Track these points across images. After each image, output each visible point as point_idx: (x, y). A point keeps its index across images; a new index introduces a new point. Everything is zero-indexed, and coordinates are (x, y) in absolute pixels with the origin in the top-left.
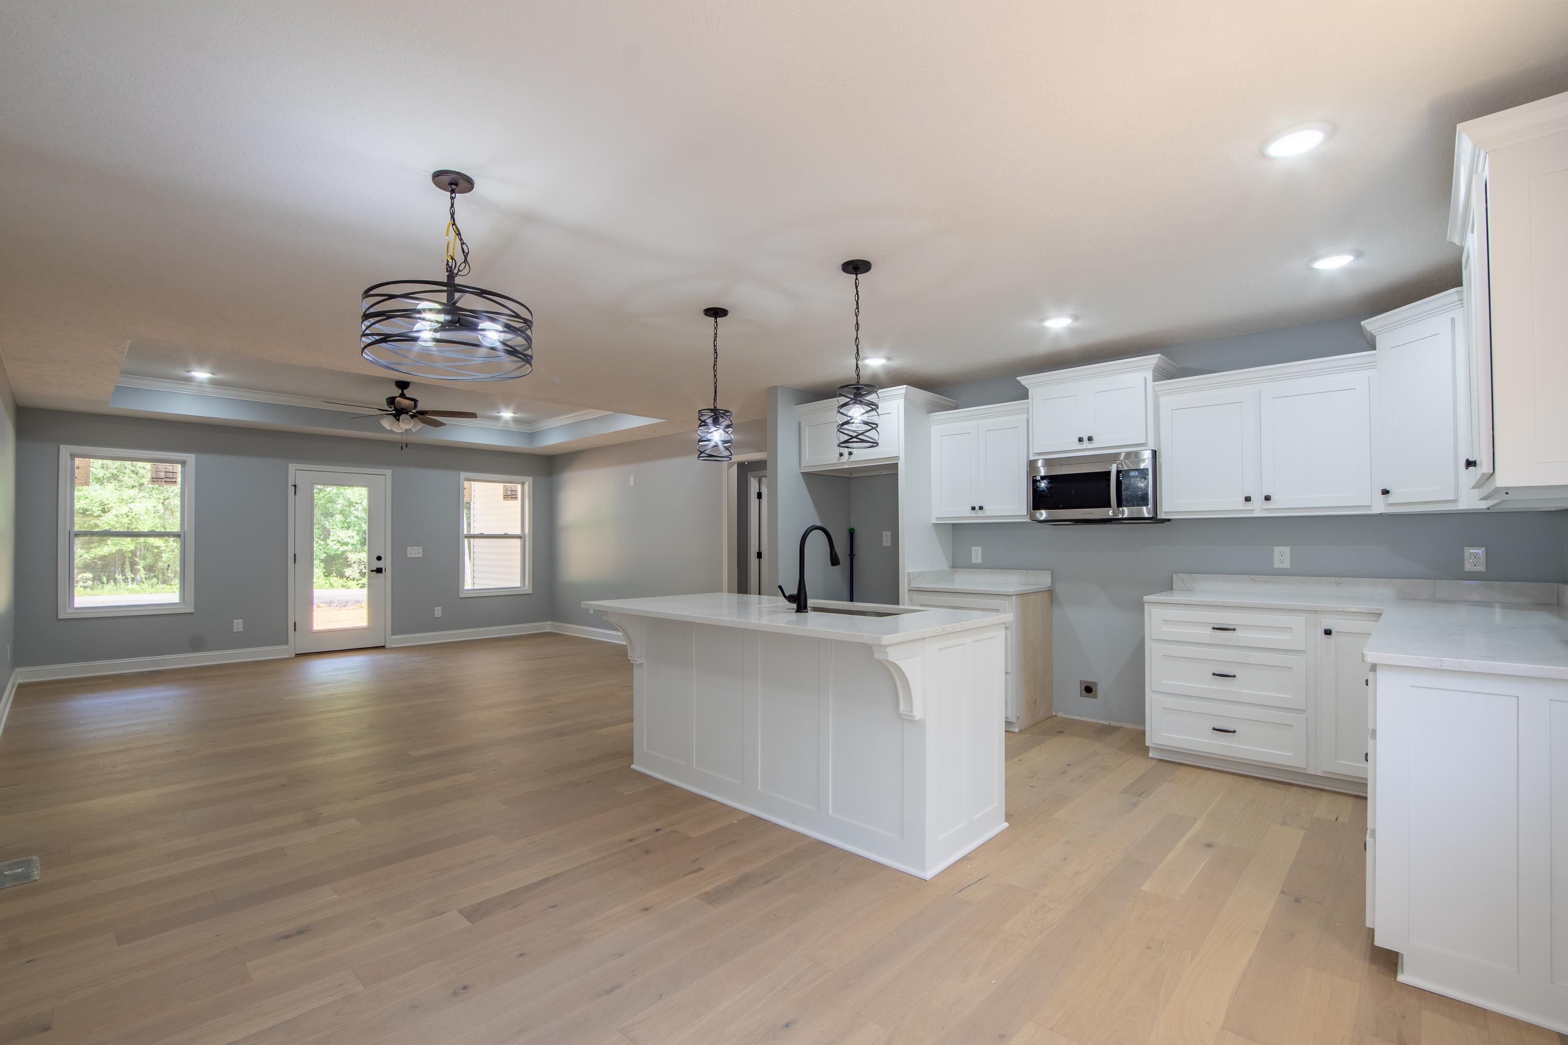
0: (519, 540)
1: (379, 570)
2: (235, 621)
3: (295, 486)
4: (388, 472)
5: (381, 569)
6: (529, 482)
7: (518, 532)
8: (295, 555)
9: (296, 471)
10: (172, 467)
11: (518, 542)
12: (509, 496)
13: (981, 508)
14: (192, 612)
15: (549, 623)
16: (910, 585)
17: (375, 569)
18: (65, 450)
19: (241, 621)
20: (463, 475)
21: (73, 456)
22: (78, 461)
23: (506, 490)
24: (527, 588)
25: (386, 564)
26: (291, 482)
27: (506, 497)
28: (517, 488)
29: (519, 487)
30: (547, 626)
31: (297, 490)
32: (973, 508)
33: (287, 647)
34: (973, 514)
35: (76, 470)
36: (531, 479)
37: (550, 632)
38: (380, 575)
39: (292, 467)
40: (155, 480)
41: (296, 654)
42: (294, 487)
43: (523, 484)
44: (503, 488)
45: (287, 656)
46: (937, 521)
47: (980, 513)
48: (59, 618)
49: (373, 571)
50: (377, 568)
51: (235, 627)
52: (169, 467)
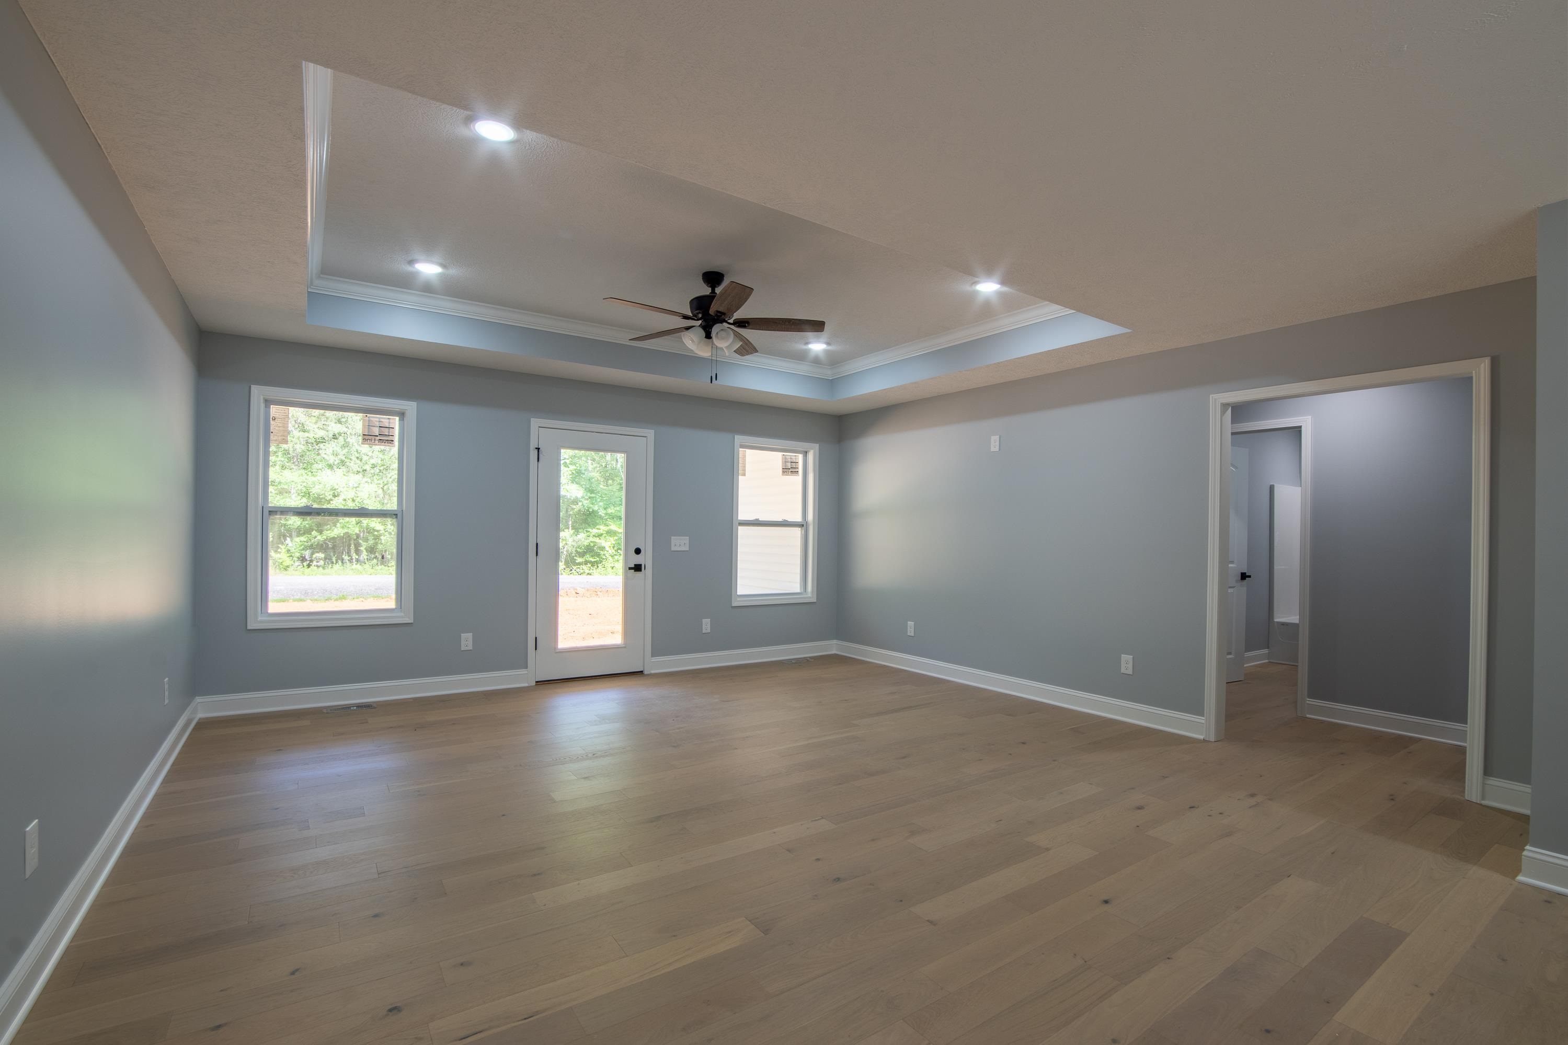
0: (801, 528)
1: (638, 568)
2: (464, 636)
3: (538, 449)
4: (650, 433)
5: (641, 565)
6: (813, 450)
7: (798, 518)
8: (537, 544)
9: (540, 429)
10: (388, 421)
11: (798, 532)
12: (789, 469)
14: (410, 622)
15: (835, 642)
17: (633, 566)
18: (258, 392)
19: (470, 635)
20: (739, 439)
21: (268, 402)
22: (274, 410)
23: (785, 461)
24: (810, 595)
25: (646, 559)
26: (533, 445)
27: (786, 471)
28: (798, 459)
29: (800, 457)
30: (833, 647)
31: (540, 455)
33: (526, 672)
35: (272, 422)
36: (817, 446)
37: (835, 654)
38: (638, 574)
39: (535, 423)
40: (367, 437)
41: (537, 682)
42: (536, 451)
43: (805, 453)
44: (782, 458)
45: (526, 685)
48: (249, 628)
49: (630, 568)
50: (635, 565)
51: (463, 643)
52: (385, 420)
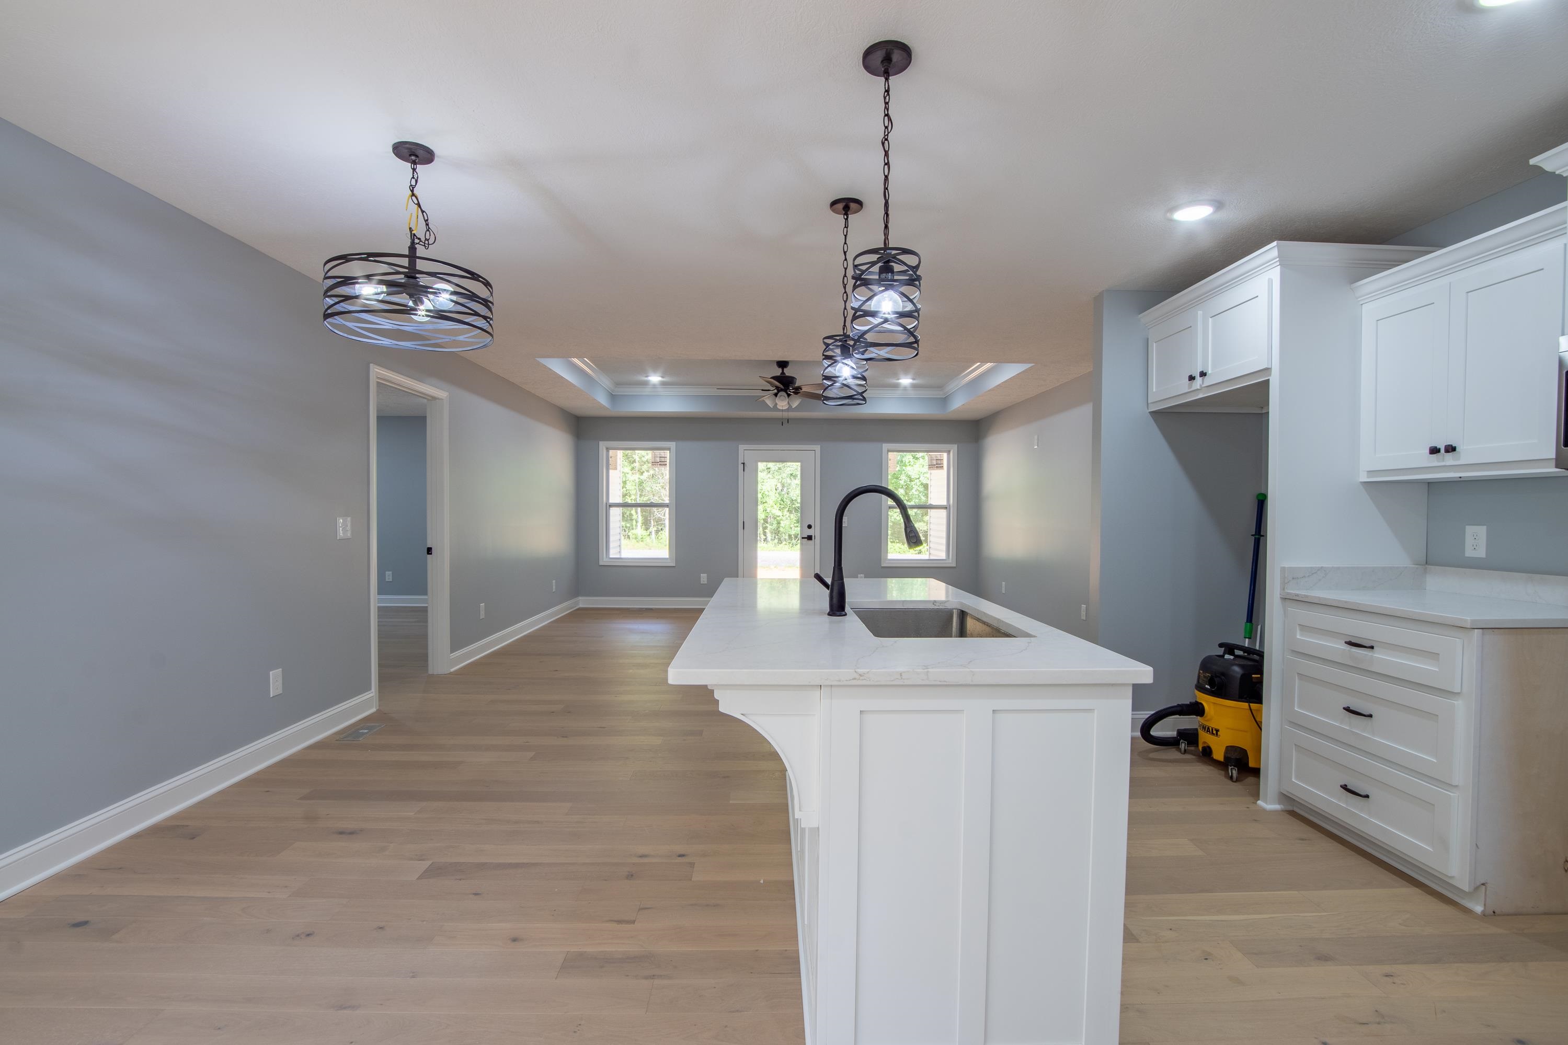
0: (945, 510)
1: (809, 538)
3: (744, 463)
4: (817, 448)
5: (811, 536)
6: (954, 448)
7: (944, 503)
8: (744, 522)
9: (745, 451)
11: (943, 513)
12: (935, 465)
13: (1451, 449)
14: (674, 565)
16: (1284, 589)
17: (806, 536)
18: (603, 445)
19: (704, 575)
20: (886, 446)
21: (608, 449)
22: (611, 452)
23: (931, 459)
24: (950, 561)
25: (816, 532)
26: (741, 461)
27: (931, 466)
28: (943, 457)
29: (945, 455)
31: (745, 467)
32: (1434, 451)
34: (1434, 460)
35: (610, 459)
36: (955, 446)
38: (810, 541)
39: (742, 447)
43: (949, 452)
46: (1368, 477)
47: (1449, 459)
48: (600, 564)
49: (803, 538)
50: (808, 536)
51: (702, 579)
52: (662, 453)
